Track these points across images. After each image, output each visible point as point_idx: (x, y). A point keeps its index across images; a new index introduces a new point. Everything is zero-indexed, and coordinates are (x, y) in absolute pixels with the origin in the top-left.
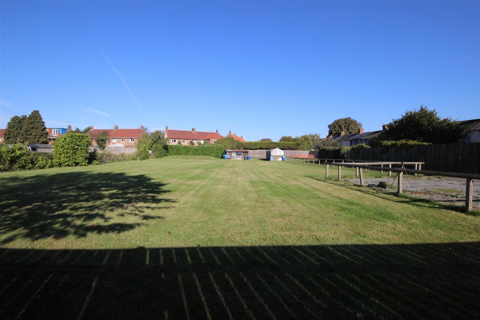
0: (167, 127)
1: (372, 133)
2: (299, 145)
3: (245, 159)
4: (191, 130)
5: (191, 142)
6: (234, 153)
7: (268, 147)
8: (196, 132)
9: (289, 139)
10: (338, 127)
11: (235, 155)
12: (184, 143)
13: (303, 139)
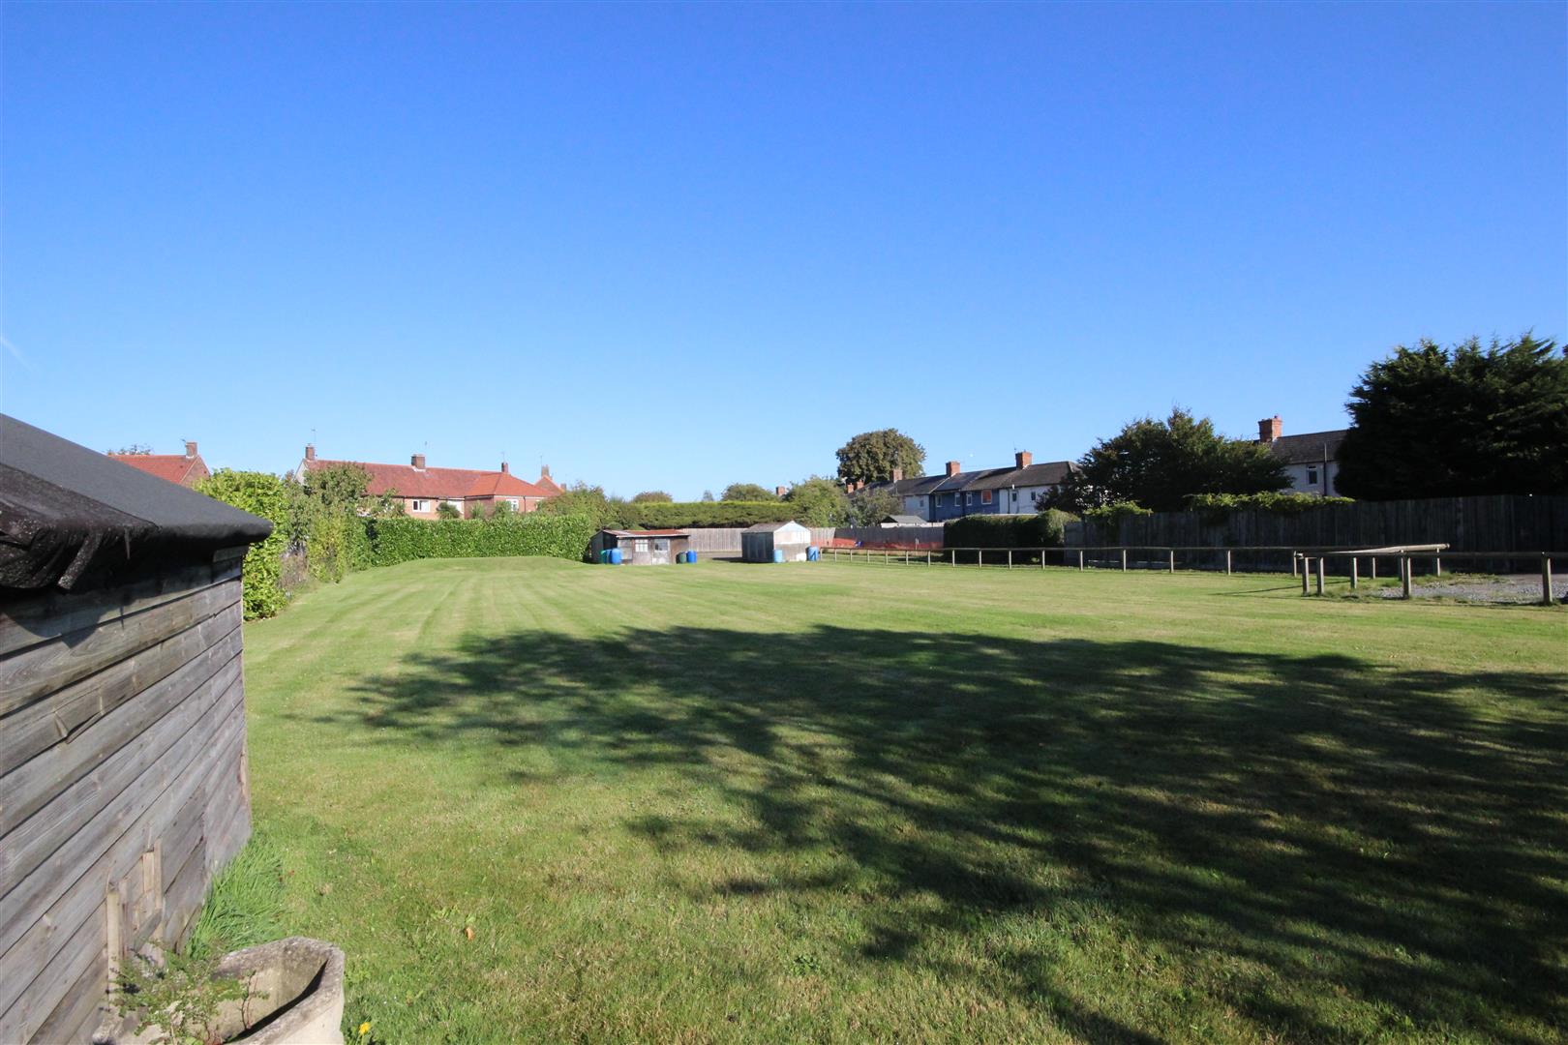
0: (309, 451)
1: (987, 474)
2: (805, 509)
3: (678, 560)
4: (408, 463)
6: (641, 541)
7: (716, 521)
8: (428, 469)
9: (755, 494)
10: (866, 456)
11: (646, 550)
12: (418, 510)
13: (815, 493)
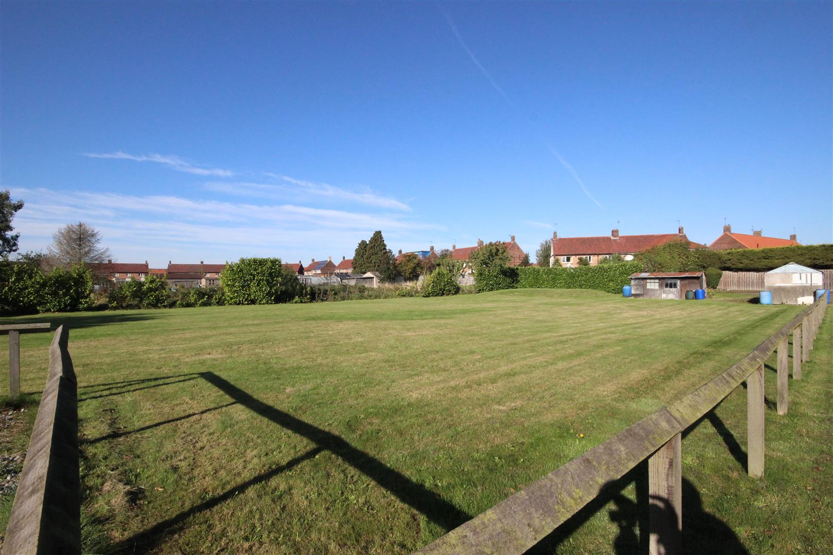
3: (687, 298)
5: (580, 259)
6: (652, 281)
8: (620, 237)
11: (657, 287)
